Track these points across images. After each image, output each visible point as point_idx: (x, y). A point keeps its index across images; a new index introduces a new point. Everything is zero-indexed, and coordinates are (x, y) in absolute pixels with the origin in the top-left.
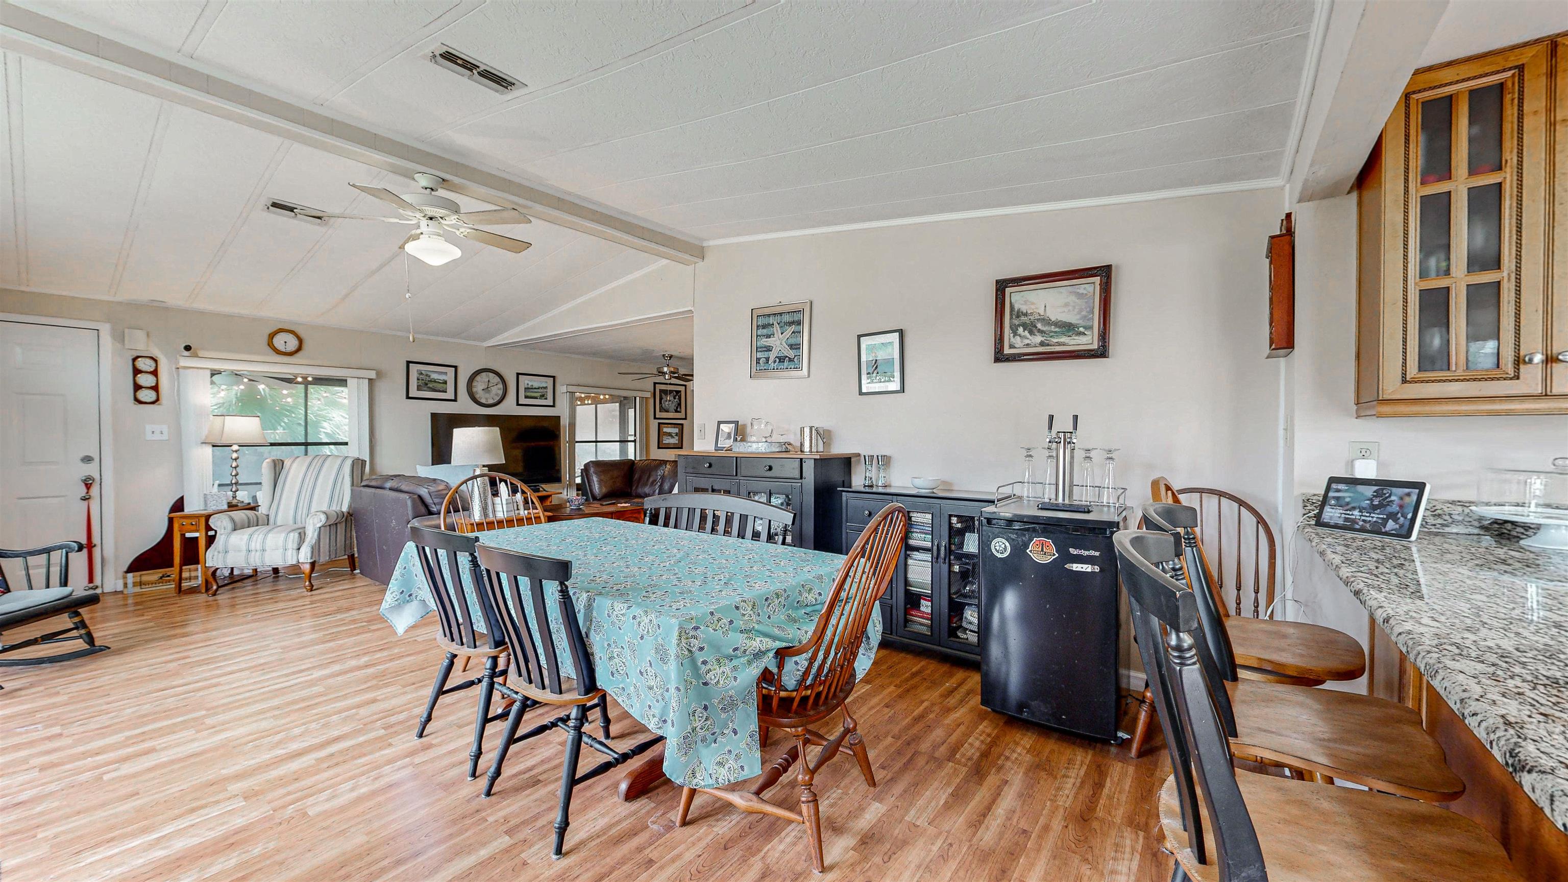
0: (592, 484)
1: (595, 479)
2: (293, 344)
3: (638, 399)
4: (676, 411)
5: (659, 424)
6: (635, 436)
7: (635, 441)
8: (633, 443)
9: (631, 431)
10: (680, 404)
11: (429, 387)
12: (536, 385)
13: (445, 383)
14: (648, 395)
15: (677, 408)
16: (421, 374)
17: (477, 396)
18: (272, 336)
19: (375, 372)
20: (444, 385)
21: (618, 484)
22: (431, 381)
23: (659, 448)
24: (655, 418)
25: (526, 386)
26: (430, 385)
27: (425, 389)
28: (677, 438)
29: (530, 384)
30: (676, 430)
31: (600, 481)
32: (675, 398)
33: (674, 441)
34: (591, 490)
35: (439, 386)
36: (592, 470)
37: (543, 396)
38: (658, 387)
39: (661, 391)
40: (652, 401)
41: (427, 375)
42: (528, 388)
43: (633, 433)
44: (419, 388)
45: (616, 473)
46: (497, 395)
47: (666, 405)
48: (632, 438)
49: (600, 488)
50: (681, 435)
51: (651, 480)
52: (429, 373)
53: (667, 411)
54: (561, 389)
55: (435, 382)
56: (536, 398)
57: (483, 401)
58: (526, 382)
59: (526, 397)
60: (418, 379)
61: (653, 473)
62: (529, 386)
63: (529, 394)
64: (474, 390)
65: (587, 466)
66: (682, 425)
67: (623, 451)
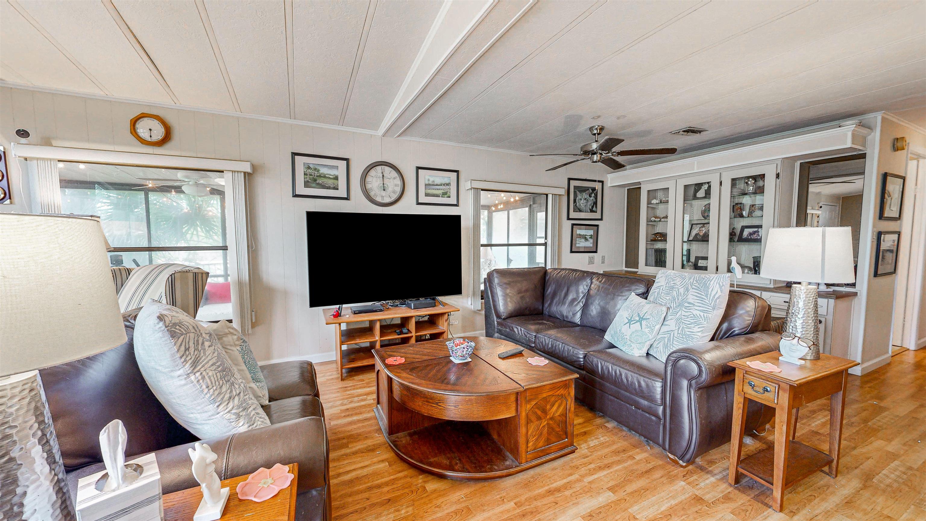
0: (496, 299)
1: (499, 292)
2: (159, 133)
3: (550, 197)
4: (592, 211)
5: (573, 225)
6: (546, 238)
7: (545, 244)
8: (543, 247)
9: (541, 233)
10: (595, 203)
11: (318, 184)
12: (438, 181)
13: (336, 178)
14: (563, 192)
15: (593, 207)
16: (309, 168)
17: (372, 194)
18: (134, 122)
19: (249, 163)
20: (335, 181)
21: (528, 300)
22: (320, 176)
23: (572, 252)
24: (569, 219)
25: (427, 182)
26: (320, 181)
27: (314, 185)
28: (591, 241)
29: (431, 179)
30: (590, 232)
31: (505, 296)
32: (590, 196)
33: (589, 244)
34: (495, 306)
35: (330, 182)
36: (496, 281)
37: (445, 194)
38: (573, 183)
39: (575, 187)
40: (565, 199)
41: (315, 169)
42: (429, 185)
43: (544, 235)
44: (307, 185)
45: (524, 285)
46: (394, 192)
47: (582, 203)
48: (542, 241)
49: (506, 304)
50: (596, 238)
51: (570, 297)
52: (318, 167)
53: (580, 211)
54: (465, 185)
55: (325, 177)
56: (437, 196)
57: (379, 199)
58: (427, 177)
59: (427, 195)
60: (305, 174)
61: (573, 289)
62: (430, 183)
63: (430, 191)
64: (369, 186)
65: (490, 275)
66: (597, 226)
67: (532, 256)
